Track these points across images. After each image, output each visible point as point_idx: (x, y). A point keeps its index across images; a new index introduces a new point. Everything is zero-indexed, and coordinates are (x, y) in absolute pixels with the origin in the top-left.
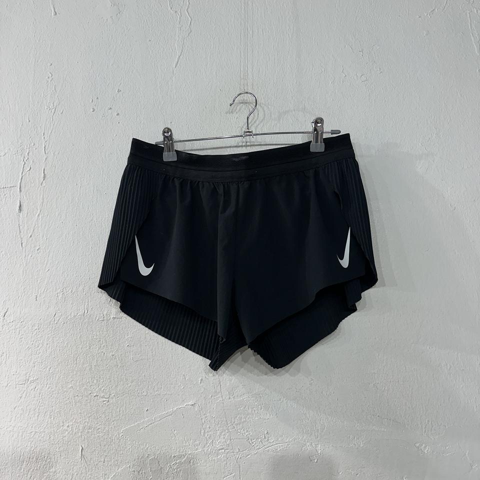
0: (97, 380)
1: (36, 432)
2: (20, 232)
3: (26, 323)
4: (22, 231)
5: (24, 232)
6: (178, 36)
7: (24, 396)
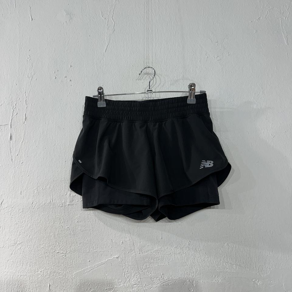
0: (59, 243)
1: (21, 275)
2: (11, 152)
3: (14, 209)
4: (12, 152)
5: (13, 152)
6: (107, 33)
7: (14, 253)
